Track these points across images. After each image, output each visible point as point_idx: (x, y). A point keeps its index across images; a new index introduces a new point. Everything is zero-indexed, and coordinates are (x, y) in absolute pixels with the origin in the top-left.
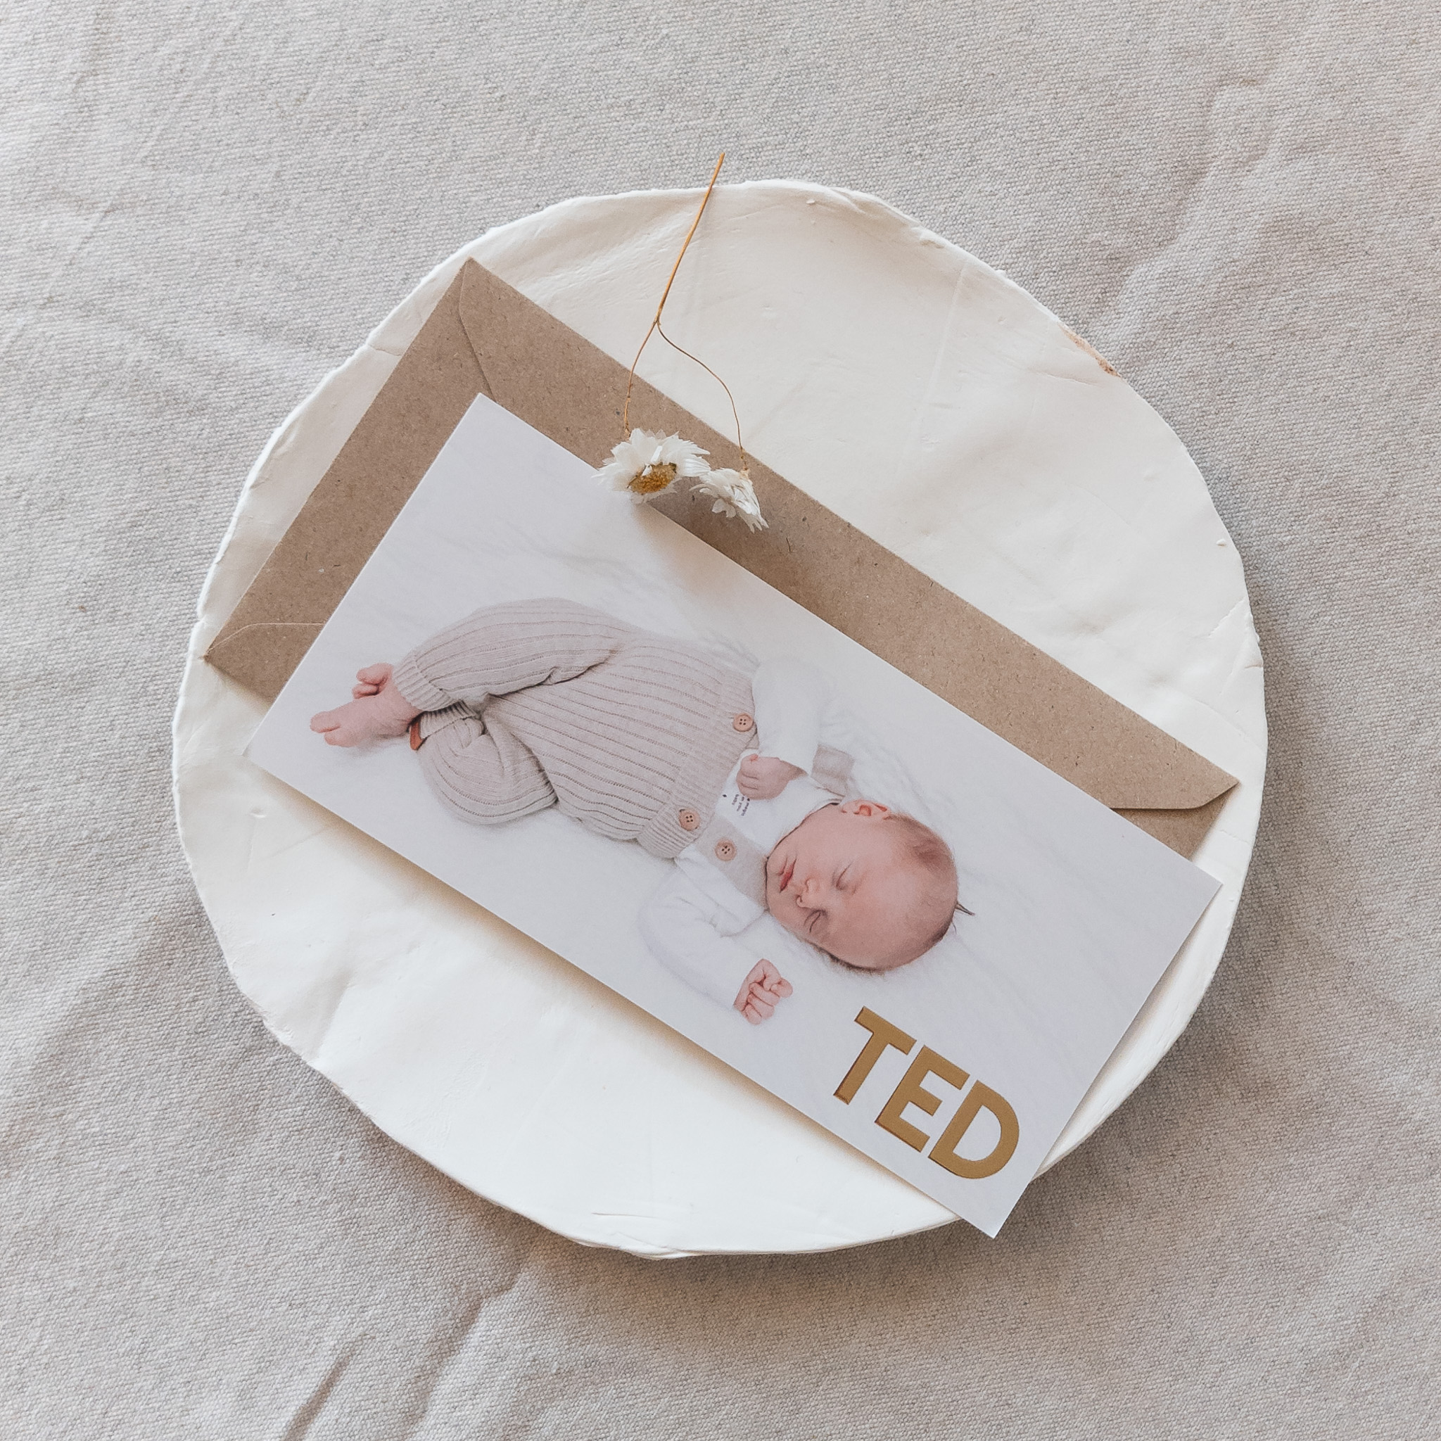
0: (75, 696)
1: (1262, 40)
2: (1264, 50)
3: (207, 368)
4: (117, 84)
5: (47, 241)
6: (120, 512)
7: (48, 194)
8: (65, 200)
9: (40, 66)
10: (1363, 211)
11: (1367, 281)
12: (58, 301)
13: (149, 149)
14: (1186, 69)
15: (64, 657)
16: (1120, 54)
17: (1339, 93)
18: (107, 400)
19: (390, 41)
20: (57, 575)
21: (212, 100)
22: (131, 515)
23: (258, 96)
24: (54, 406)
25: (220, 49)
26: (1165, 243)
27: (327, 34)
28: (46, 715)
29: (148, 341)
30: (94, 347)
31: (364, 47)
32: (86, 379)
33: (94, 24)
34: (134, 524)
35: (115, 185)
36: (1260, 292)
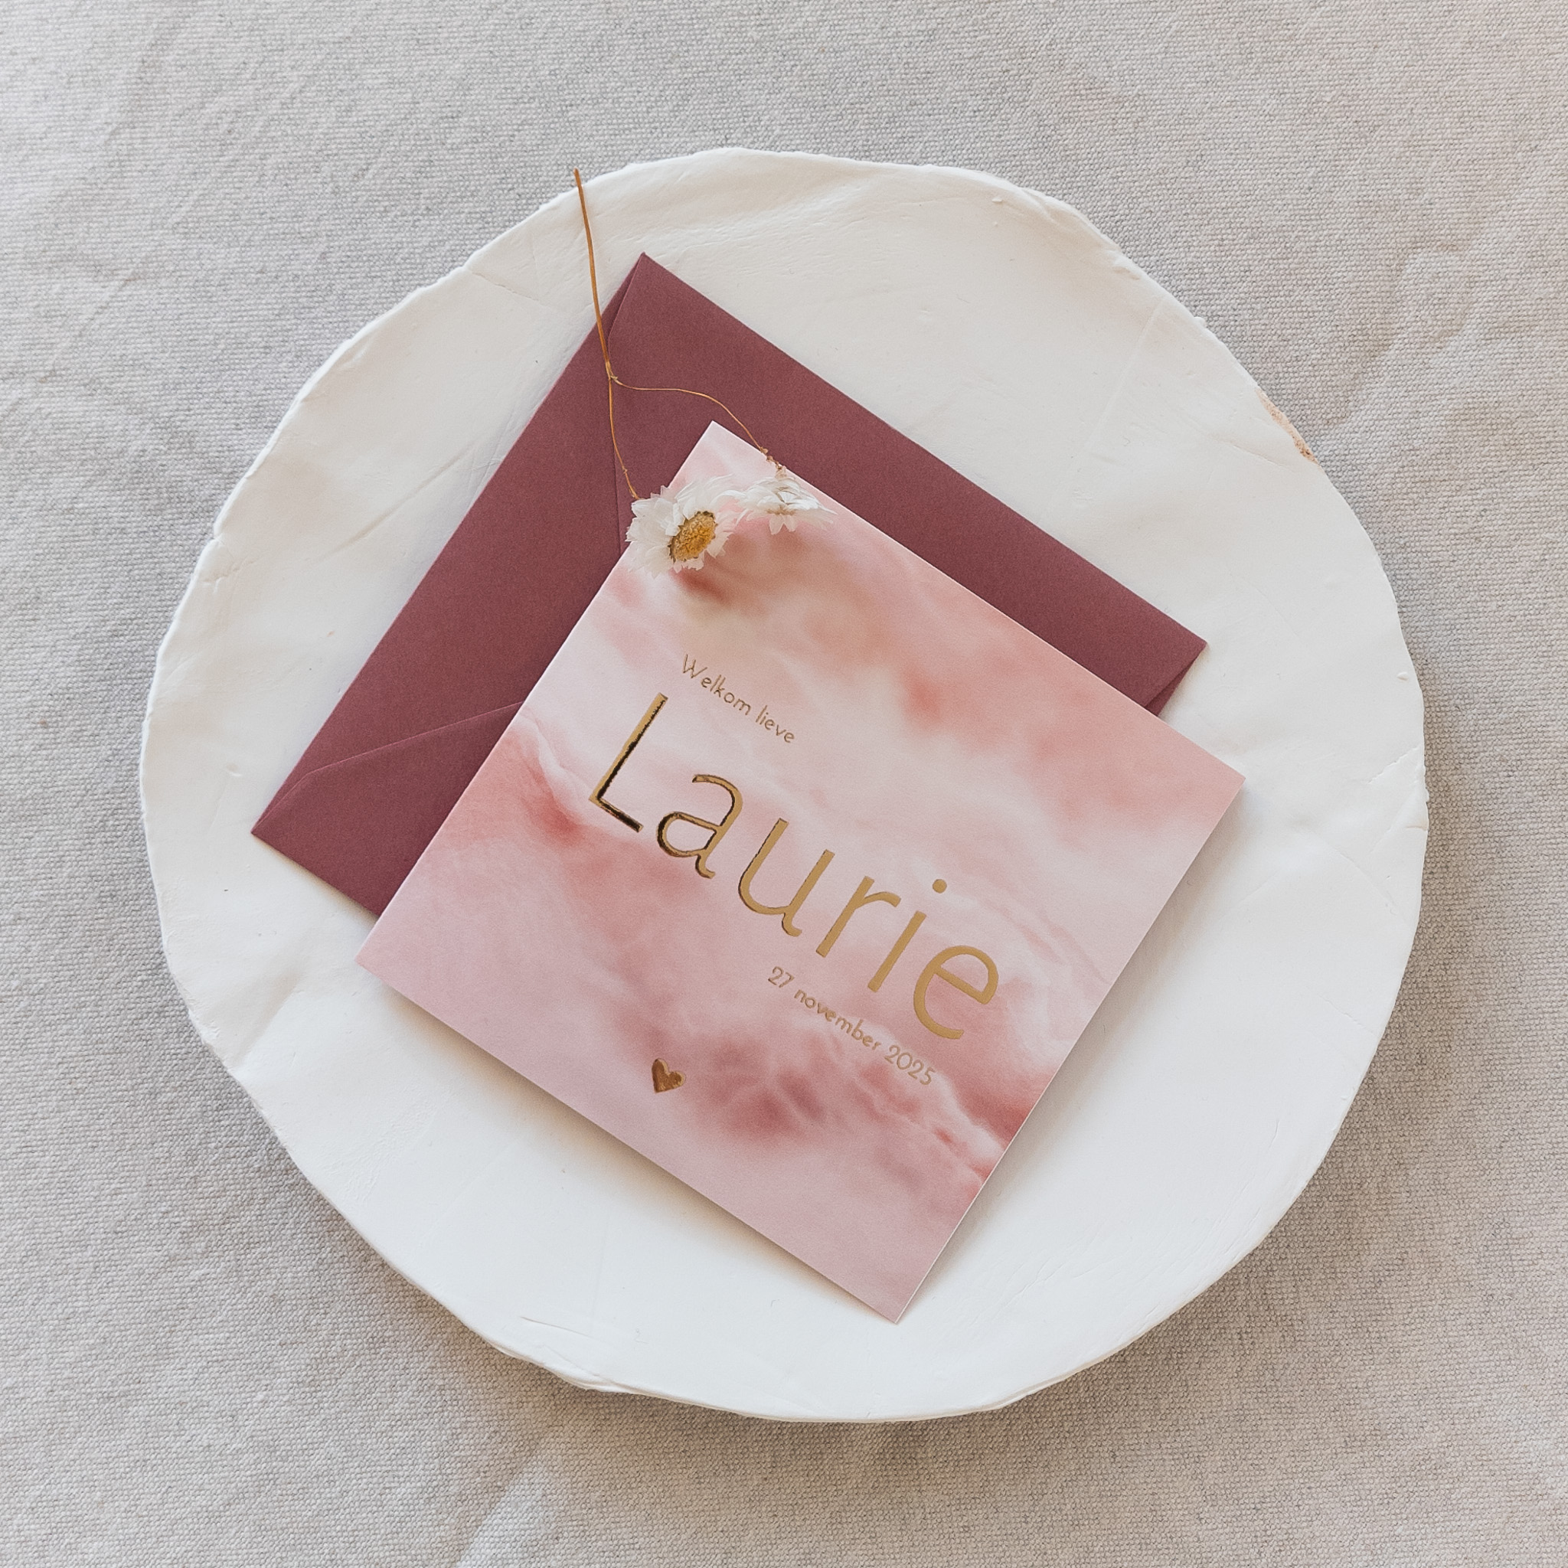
0: (24, 824)
1: (1467, 200)
2: (1468, 212)
3: (218, 465)
4: (155, 140)
5: (57, 307)
6: (101, 618)
7: (64, 255)
8: (82, 263)
9: (72, 112)
12: (61, 375)
13: (183, 214)
14: (1375, 225)
15: (16, 778)
16: (1300, 202)
17: (1552, 269)
18: (102, 490)
19: (466, 119)
20: (21, 683)
21: (259, 168)
22: (113, 622)
23: (312, 167)
24: (42, 492)
25: (275, 112)
26: (1335, 421)
27: (396, 106)
29: (156, 428)
30: (95, 430)
31: (437, 123)
32: (82, 465)
33: (138, 72)
34: (115, 633)
35: (140, 252)
36: (1443, 488)
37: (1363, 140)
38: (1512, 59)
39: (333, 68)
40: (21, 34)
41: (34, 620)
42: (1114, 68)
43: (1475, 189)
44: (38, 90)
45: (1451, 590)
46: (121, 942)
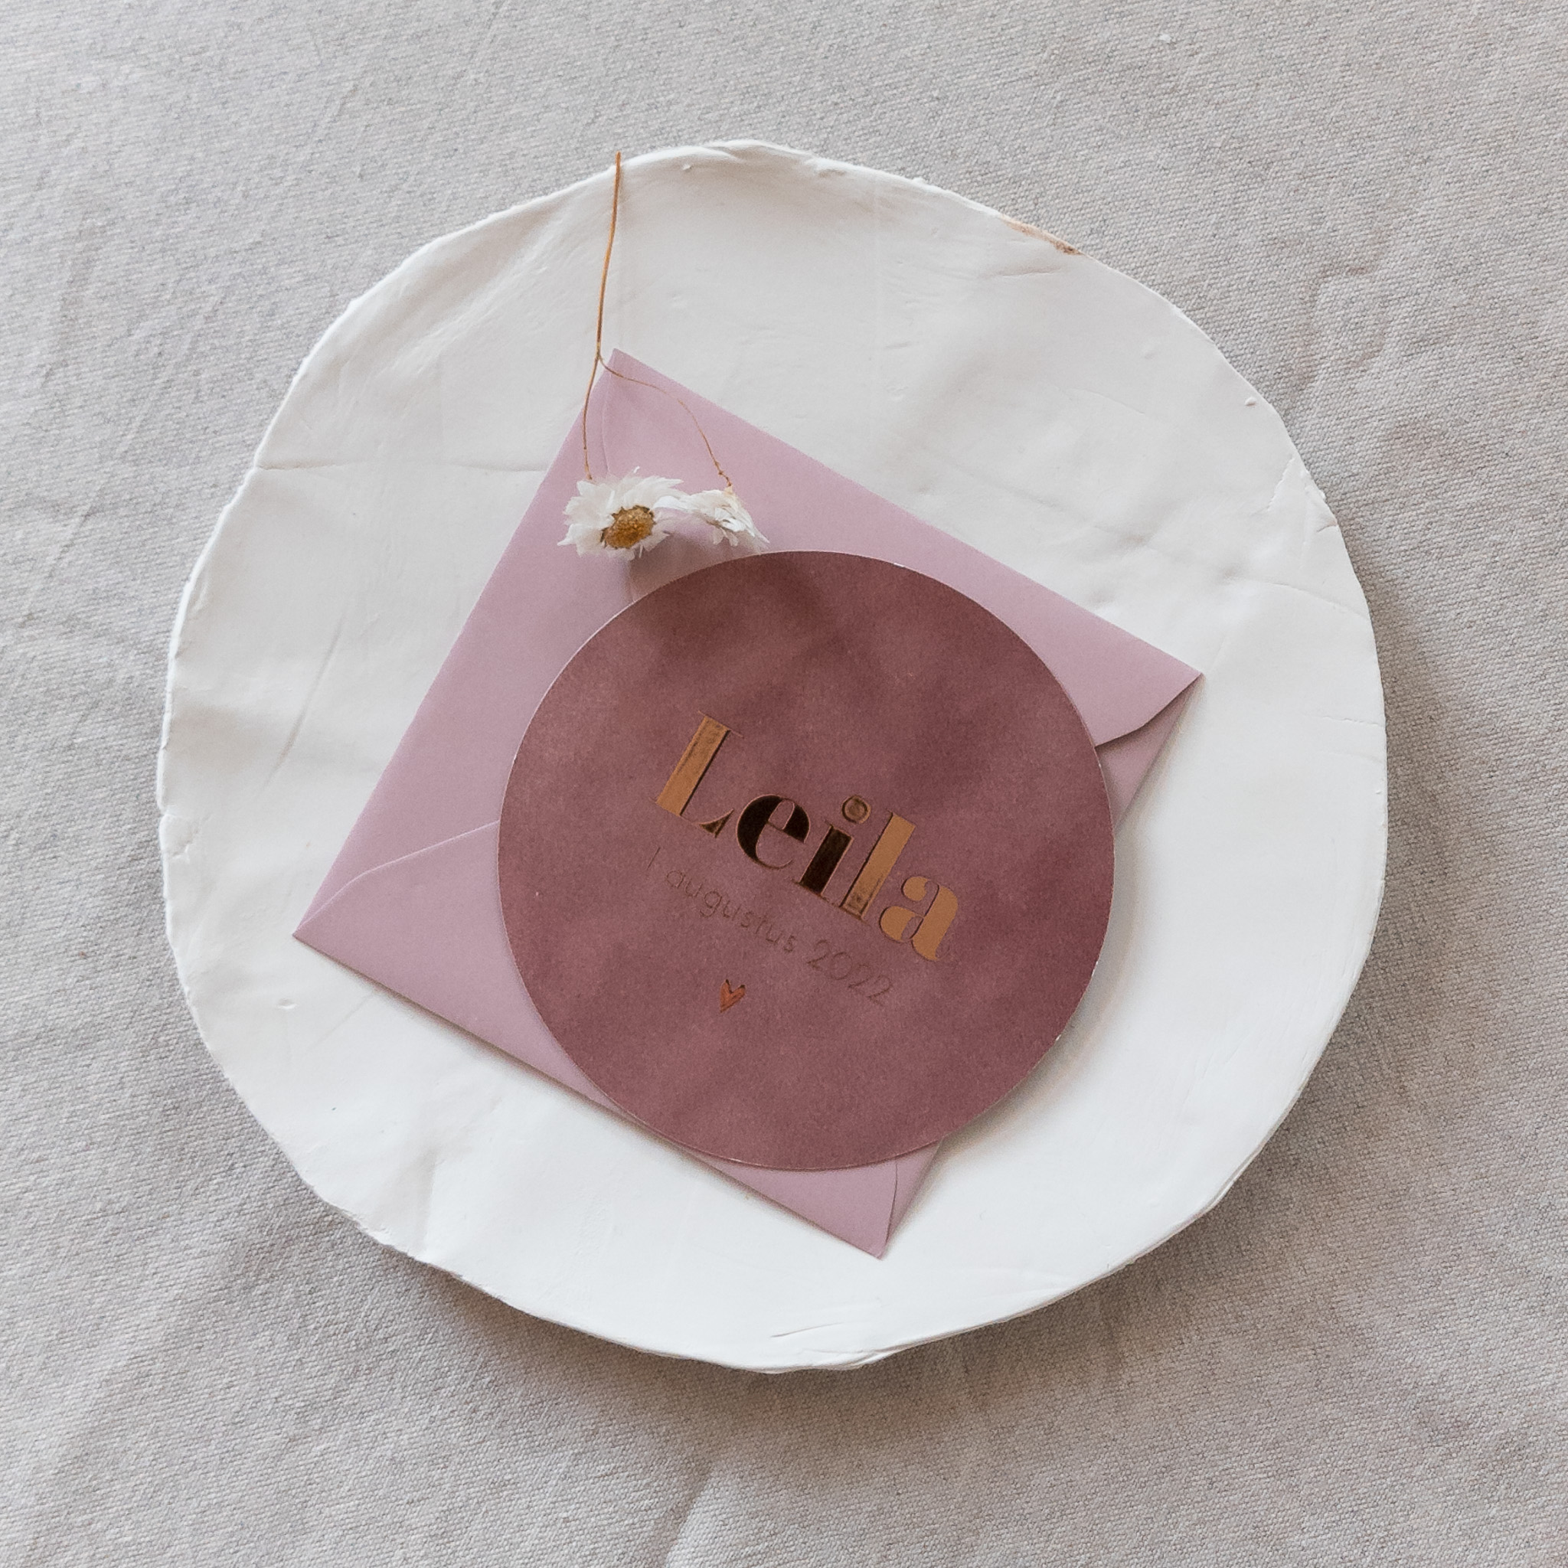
0: (80, 1053)
1: (1369, 221)
2: (1371, 233)
4: (89, 374)
5: (23, 553)
6: (119, 845)
7: (22, 501)
8: (40, 506)
9: (5, 361)
10: (1500, 407)
11: (1510, 486)
12: (38, 618)
13: (130, 442)
14: (1283, 261)
15: (65, 1011)
16: (1206, 250)
17: (1462, 276)
18: (98, 722)
20: (53, 920)
21: (195, 384)
22: (131, 848)
24: (40, 733)
25: (200, 327)
28: (49, 1077)
30: (81, 665)
32: (74, 701)
33: (61, 311)
35: (94, 485)
36: (1387, 508)
37: (1259, 179)
38: (1392, 74)
39: (249, 275)
41: (54, 857)
42: (1006, 149)
43: (1375, 209)
45: (1409, 605)
46: (192, 1150)
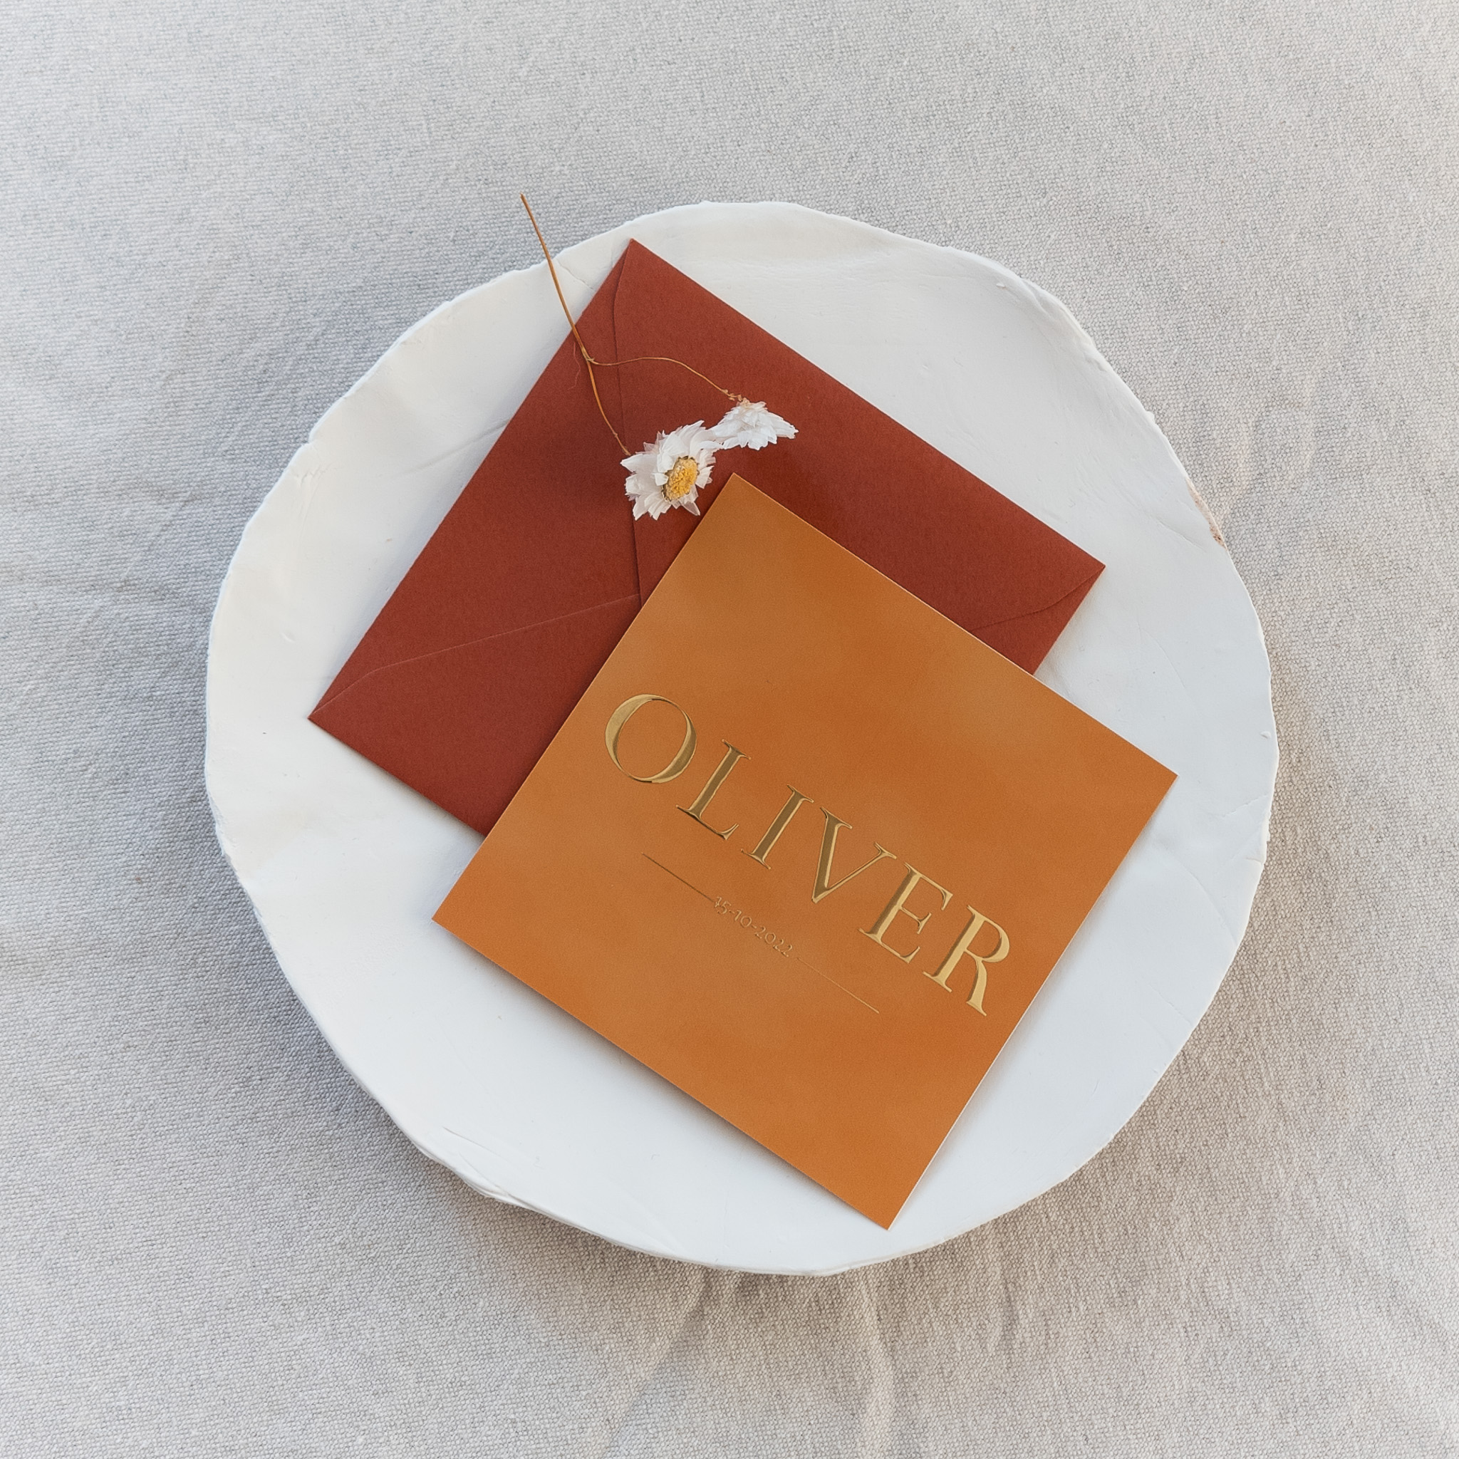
0: (127, 966)
2: (1309, 374)
4: (203, 383)
5: (128, 527)
7: (131, 484)
8: (147, 489)
9: (131, 364)
12: (134, 585)
13: (231, 443)
15: (118, 927)
20: (117, 847)
22: (191, 790)
24: (125, 684)
25: (302, 352)
28: (97, 984)
30: (167, 628)
32: (156, 659)
33: (186, 325)
34: (194, 799)
35: (195, 477)
38: (1338, 244)
39: (349, 314)
40: (84, 300)
41: (124, 792)
44: (101, 346)
46: (216, 1060)
